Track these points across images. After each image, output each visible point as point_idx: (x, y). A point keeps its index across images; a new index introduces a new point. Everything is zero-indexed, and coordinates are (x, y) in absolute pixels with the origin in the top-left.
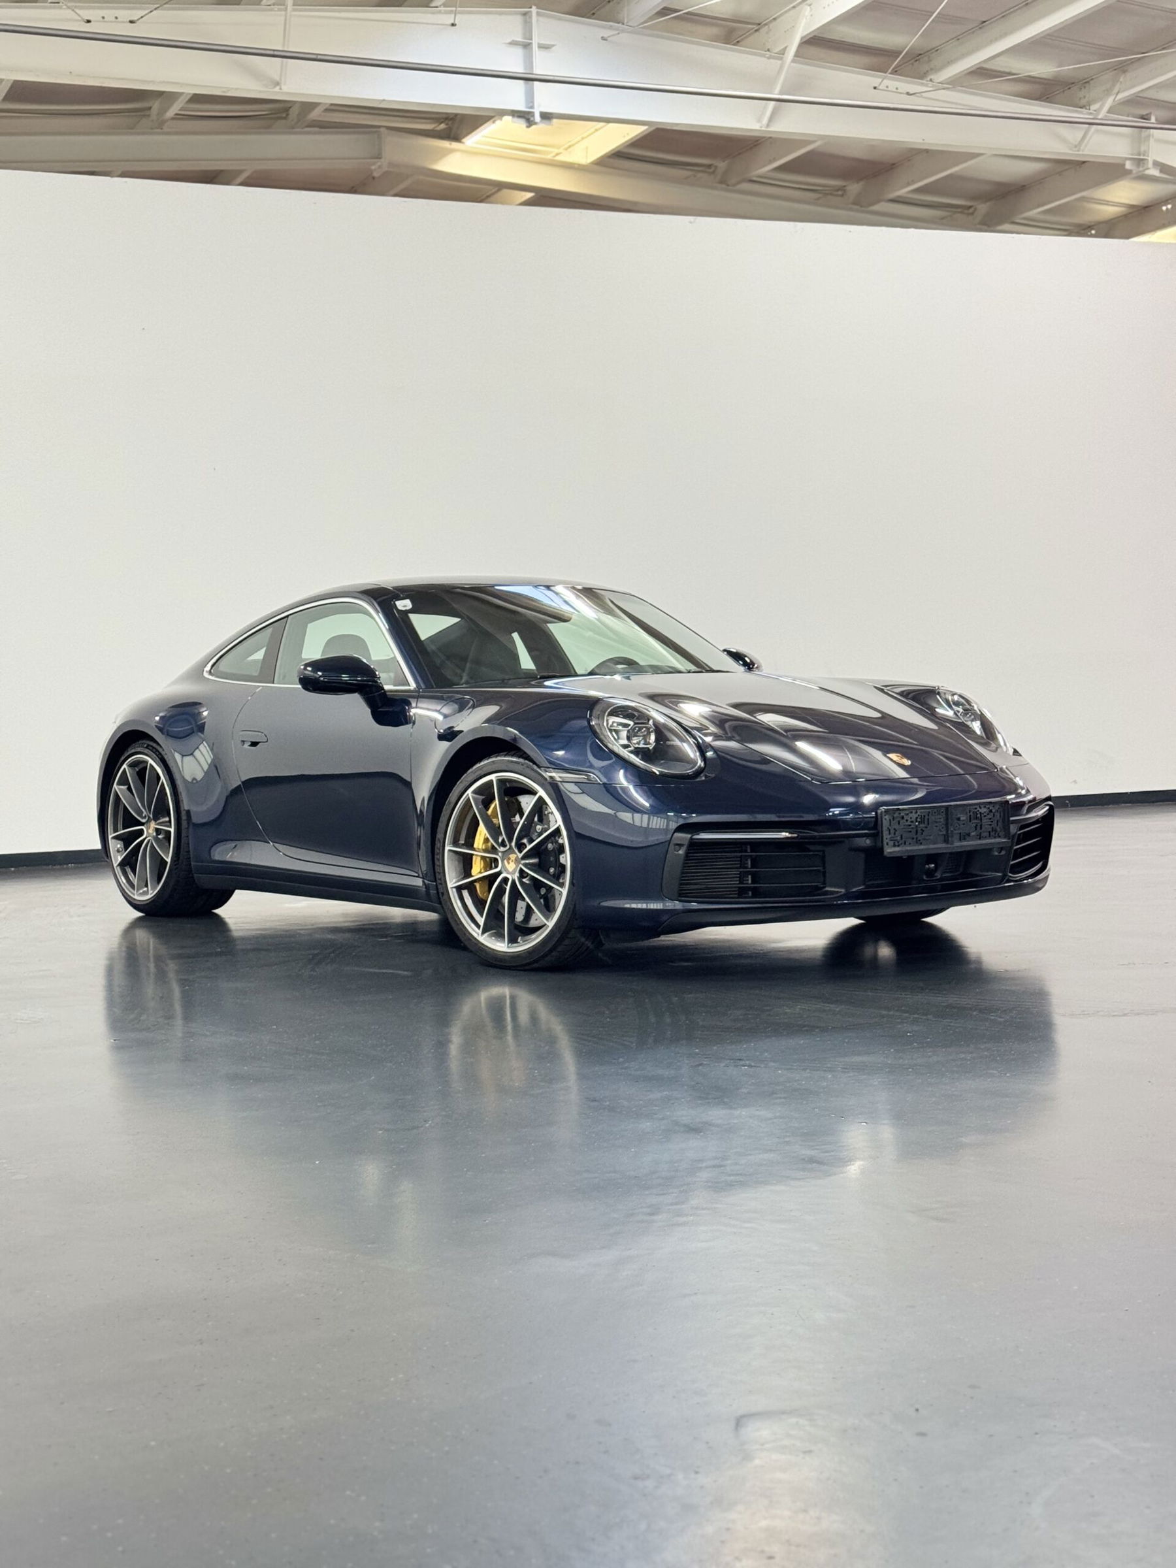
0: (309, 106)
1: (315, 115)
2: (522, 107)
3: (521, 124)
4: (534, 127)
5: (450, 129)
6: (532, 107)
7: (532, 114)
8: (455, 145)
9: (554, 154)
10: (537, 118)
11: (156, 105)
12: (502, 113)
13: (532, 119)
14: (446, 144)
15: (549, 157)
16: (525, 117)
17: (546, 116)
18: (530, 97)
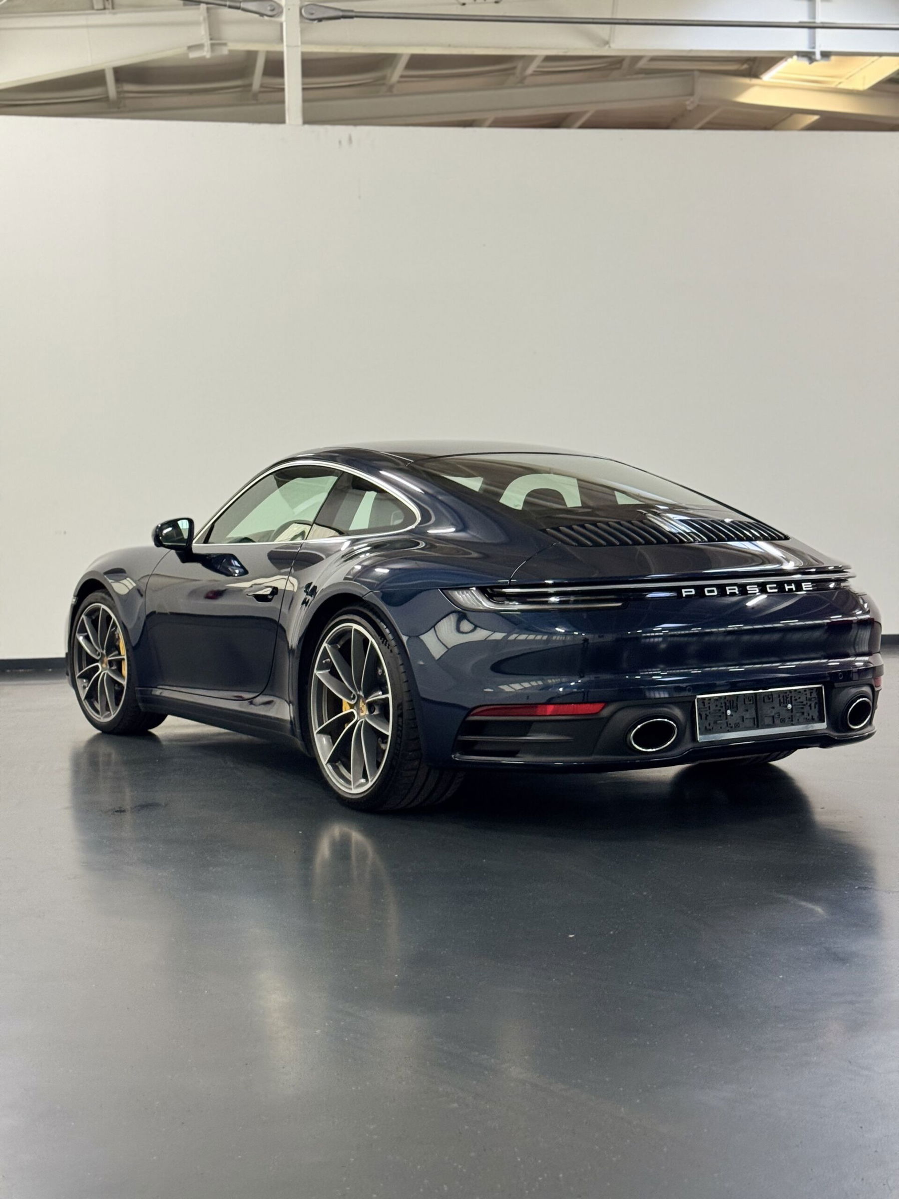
0: (636, 59)
1: (641, 64)
2: (805, 48)
3: (804, 62)
4: (815, 64)
5: (751, 69)
6: (814, 48)
7: (814, 53)
8: (754, 81)
9: (837, 83)
10: (818, 56)
11: (520, 65)
12: (790, 54)
13: (813, 57)
14: (746, 81)
15: (833, 86)
16: (809, 56)
17: (826, 55)
18: (813, 41)
